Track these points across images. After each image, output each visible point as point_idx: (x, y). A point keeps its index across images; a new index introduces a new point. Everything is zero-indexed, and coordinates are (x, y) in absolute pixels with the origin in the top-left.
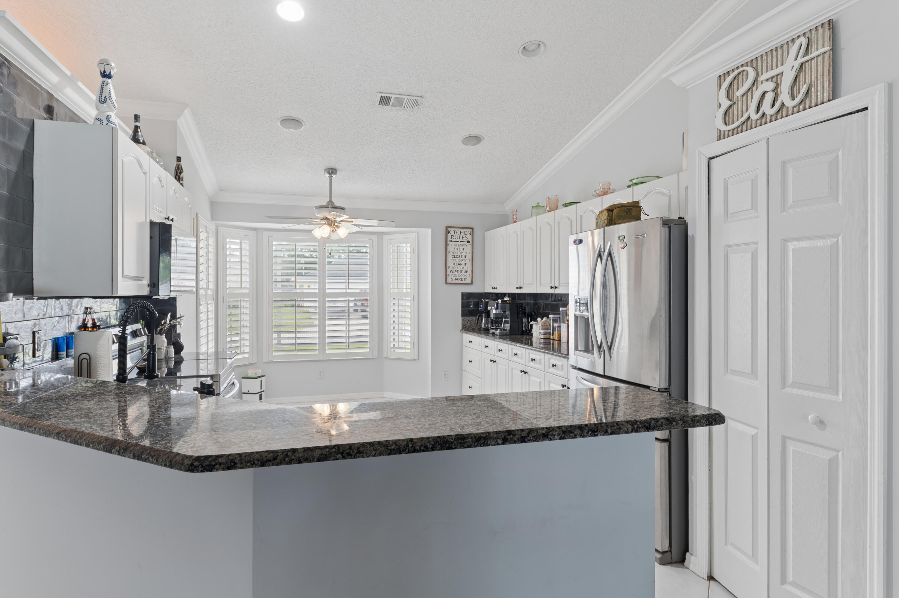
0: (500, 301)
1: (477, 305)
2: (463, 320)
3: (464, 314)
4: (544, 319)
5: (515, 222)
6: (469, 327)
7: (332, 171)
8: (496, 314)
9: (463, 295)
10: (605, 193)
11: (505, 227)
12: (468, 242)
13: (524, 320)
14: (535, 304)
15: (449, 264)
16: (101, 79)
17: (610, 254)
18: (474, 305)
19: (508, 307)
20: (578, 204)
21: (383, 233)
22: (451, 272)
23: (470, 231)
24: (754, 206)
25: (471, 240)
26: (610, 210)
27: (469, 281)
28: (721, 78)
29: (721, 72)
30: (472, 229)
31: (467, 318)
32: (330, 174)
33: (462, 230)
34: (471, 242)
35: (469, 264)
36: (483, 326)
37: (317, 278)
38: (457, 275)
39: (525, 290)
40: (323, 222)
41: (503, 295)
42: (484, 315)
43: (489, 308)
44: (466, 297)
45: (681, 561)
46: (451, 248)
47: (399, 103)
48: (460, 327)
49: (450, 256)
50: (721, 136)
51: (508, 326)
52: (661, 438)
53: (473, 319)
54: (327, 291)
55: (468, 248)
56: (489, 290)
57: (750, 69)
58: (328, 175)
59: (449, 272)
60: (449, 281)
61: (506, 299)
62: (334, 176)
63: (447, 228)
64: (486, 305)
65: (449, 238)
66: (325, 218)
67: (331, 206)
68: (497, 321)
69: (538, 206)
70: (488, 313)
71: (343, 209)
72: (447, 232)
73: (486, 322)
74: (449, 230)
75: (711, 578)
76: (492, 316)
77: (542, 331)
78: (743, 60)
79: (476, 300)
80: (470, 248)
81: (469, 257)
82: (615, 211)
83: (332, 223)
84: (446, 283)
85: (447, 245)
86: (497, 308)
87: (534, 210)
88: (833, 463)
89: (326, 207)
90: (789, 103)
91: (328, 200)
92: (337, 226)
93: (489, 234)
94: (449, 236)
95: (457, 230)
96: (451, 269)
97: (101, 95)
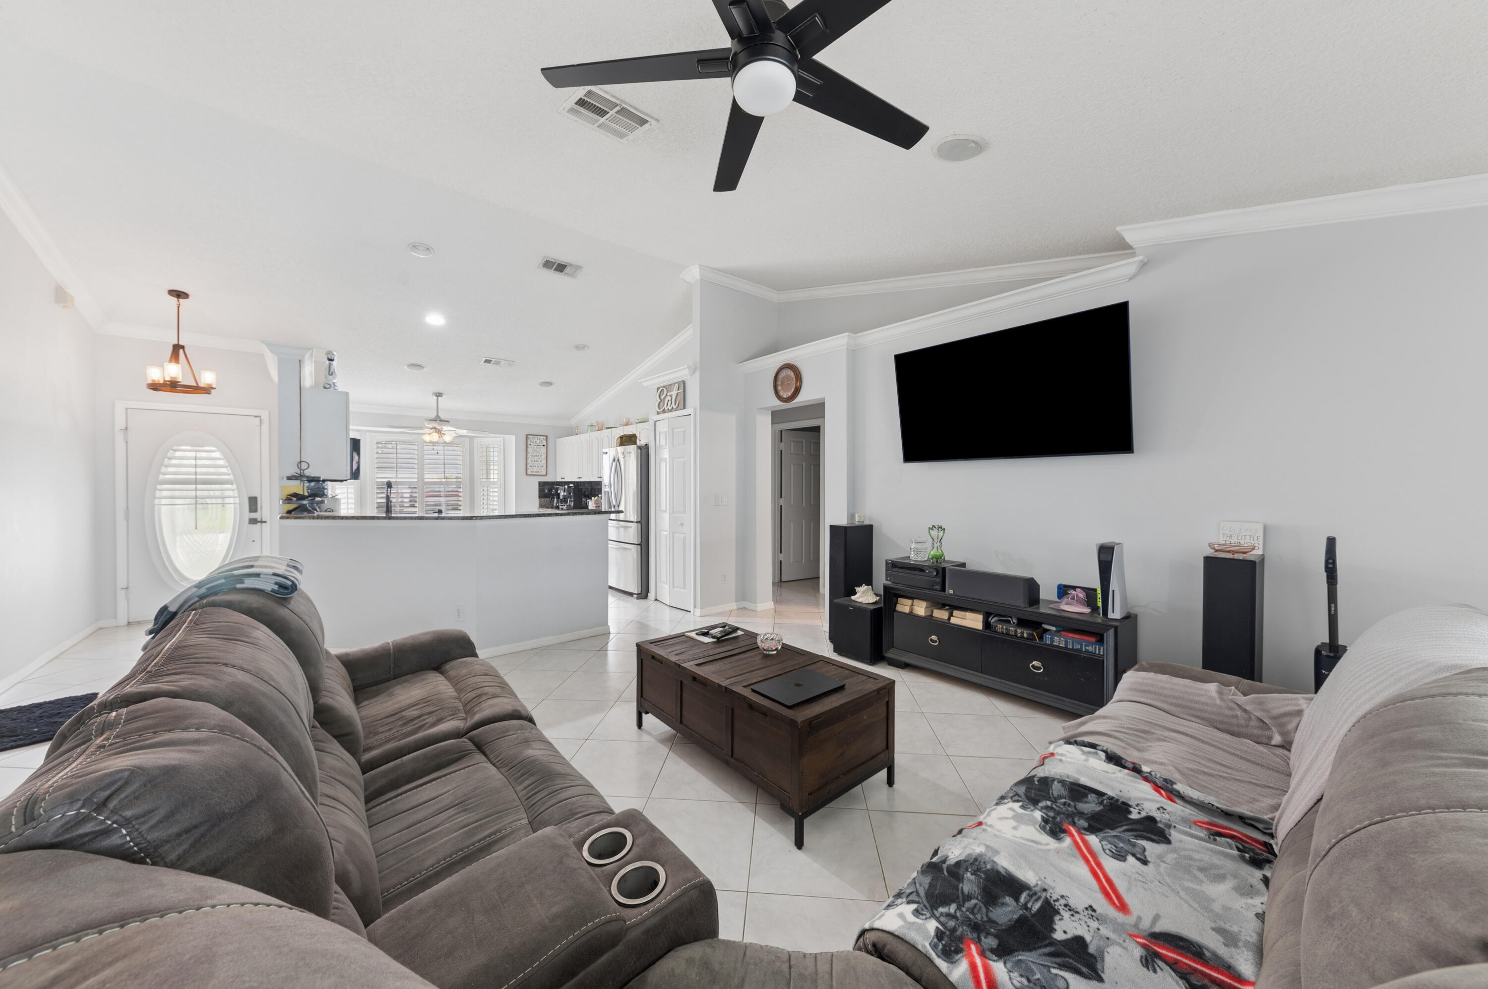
0: (566, 487)
1: (550, 490)
2: (540, 501)
3: (540, 497)
4: (596, 498)
5: (577, 434)
6: (544, 506)
7: (439, 395)
8: (564, 495)
9: (540, 483)
10: (627, 424)
11: (570, 437)
12: (544, 446)
13: (583, 499)
14: (591, 489)
15: (529, 461)
16: (328, 362)
17: (618, 460)
18: (548, 490)
19: (572, 490)
20: (613, 429)
21: (473, 437)
22: (531, 466)
23: (545, 438)
24: (666, 444)
25: (545, 444)
26: (621, 438)
27: (544, 473)
28: (658, 389)
29: (658, 386)
30: (547, 436)
31: (543, 500)
32: (437, 397)
33: (539, 437)
34: (546, 446)
35: (544, 461)
36: (555, 505)
37: (416, 470)
38: (535, 469)
39: (585, 479)
40: (432, 431)
41: (568, 483)
42: (555, 497)
43: (559, 491)
44: (542, 485)
45: (646, 597)
46: (530, 450)
47: (498, 363)
48: (538, 506)
49: (529, 455)
50: (658, 413)
51: (572, 504)
52: (636, 543)
53: (547, 500)
54: (426, 480)
55: (543, 450)
56: (559, 480)
57: (665, 389)
58: (435, 398)
59: (528, 467)
60: (529, 472)
61: (571, 485)
62: (440, 398)
63: (527, 435)
64: (557, 489)
65: (529, 443)
66: (435, 428)
67: (437, 419)
68: (565, 500)
69: (592, 425)
70: (558, 495)
71: (448, 422)
72: (527, 439)
73: (557, 502)
74: (529, 436)
75: (656, 600)
76: (561, 497)
77: (594, 505)
78: (662, 385)
79: (550, 487)
80: (545, 450)
81: (544, 456)
82: (624, 438)
83: (439, 432)
84: (527, 474)
85: (527, 447)
86: (564, 492)
87: (589, 428)
88: (684, 538)
89: (435, 420)
90: (675, 407)
91: (436, 415)
92: (443, 434)
93: (559, 440)
94: (529, 441)
95: (534, 437)
96: (530, 464)
97: (329, 371)
